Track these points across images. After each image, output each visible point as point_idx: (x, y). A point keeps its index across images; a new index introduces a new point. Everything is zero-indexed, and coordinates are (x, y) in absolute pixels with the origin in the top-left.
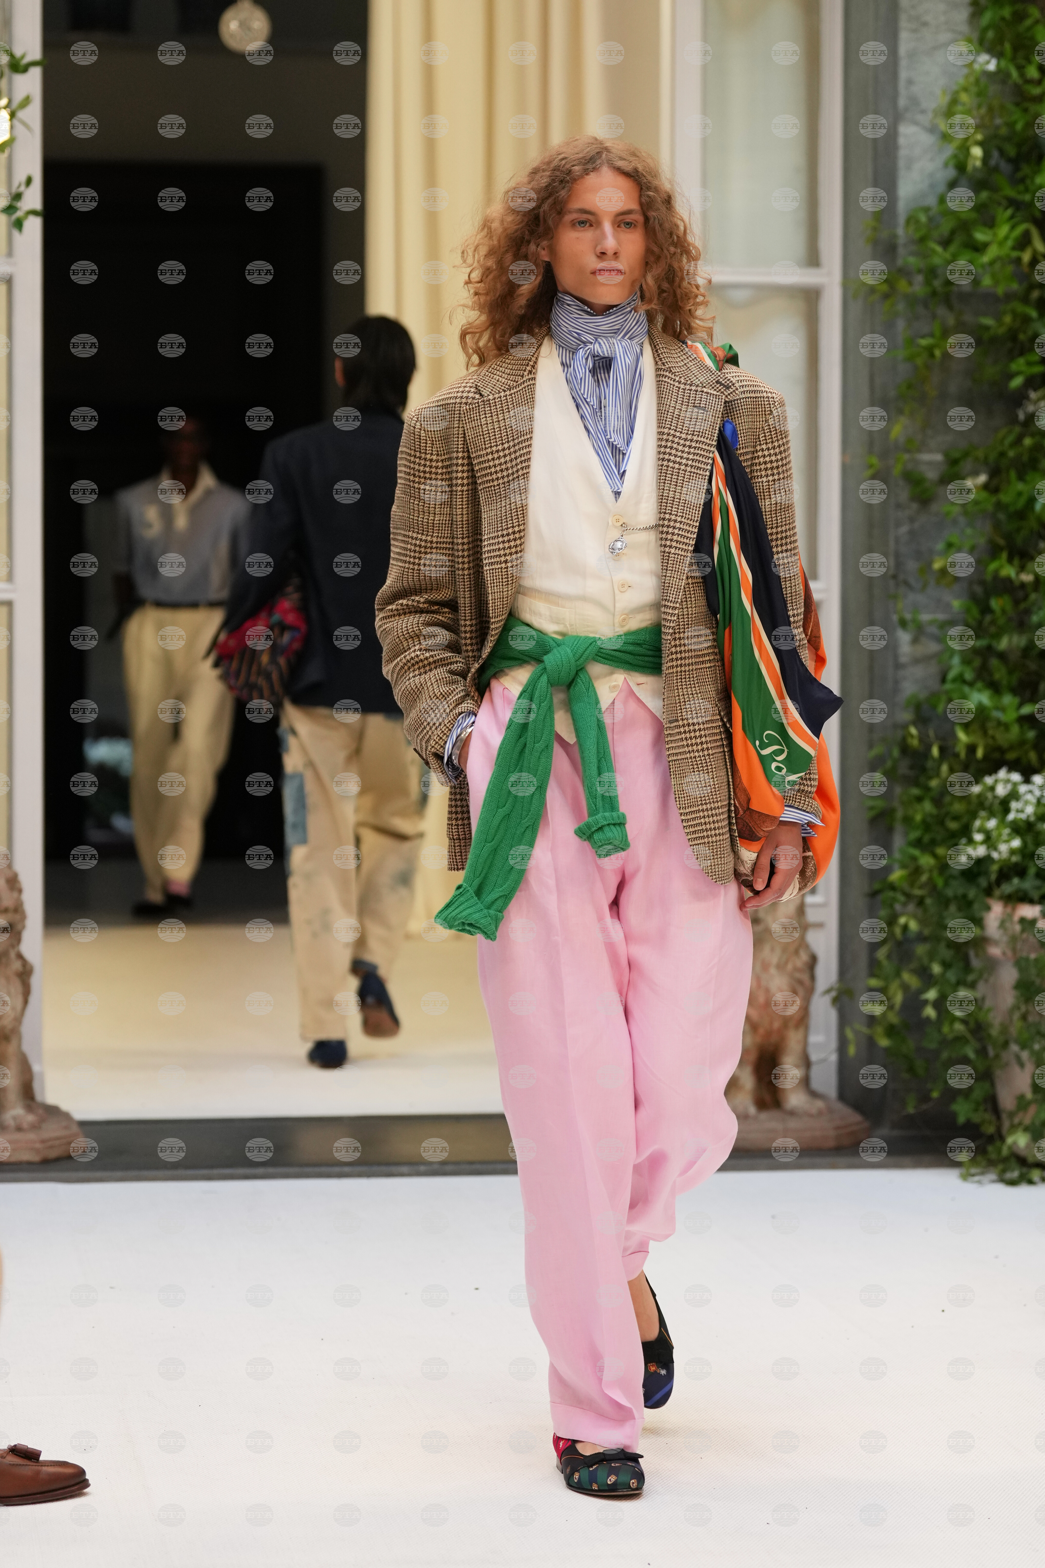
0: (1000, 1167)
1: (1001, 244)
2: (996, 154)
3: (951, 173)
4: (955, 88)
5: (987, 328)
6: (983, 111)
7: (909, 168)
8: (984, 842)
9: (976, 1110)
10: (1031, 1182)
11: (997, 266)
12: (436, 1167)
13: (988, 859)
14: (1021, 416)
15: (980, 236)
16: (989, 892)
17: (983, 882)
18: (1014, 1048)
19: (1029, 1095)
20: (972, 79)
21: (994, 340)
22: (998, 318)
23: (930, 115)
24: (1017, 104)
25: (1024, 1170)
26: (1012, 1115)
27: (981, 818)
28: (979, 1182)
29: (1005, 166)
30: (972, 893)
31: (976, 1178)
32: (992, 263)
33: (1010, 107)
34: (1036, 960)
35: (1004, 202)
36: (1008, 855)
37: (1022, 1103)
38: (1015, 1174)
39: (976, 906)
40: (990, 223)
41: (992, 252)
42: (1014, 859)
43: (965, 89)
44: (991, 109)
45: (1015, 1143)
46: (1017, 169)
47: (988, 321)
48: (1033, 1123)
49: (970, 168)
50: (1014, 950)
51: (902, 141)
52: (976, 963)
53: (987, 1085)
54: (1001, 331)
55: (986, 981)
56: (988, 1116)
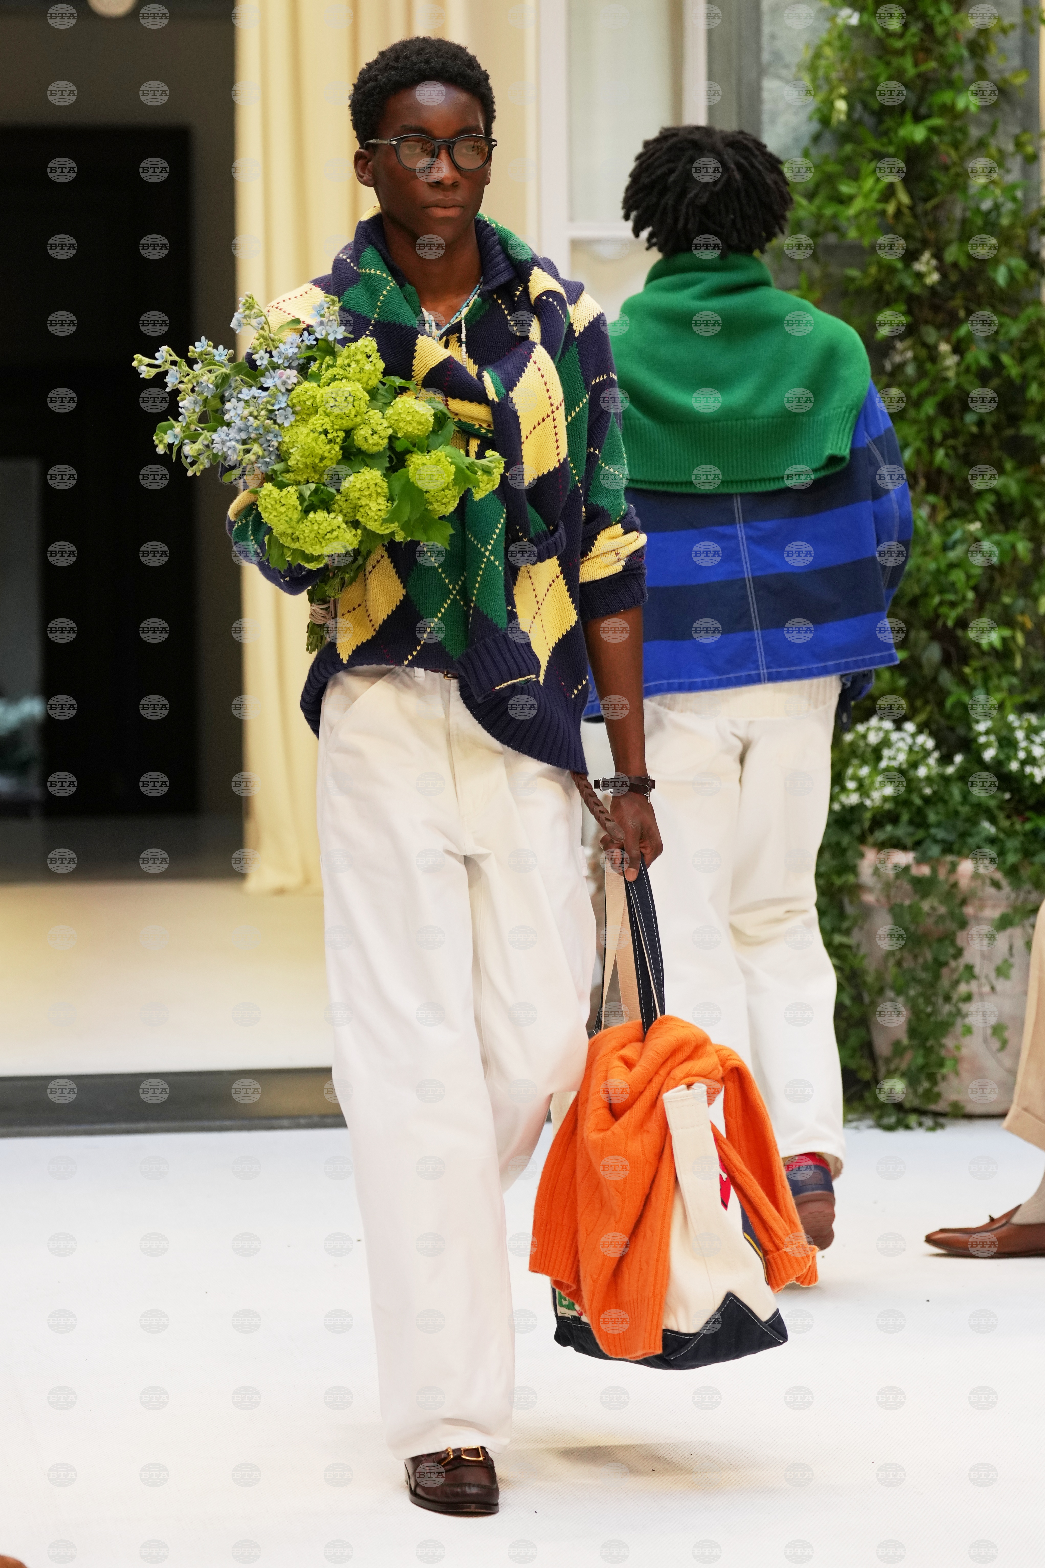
0: (877, 1112)
1: (866, 196)
2: (859, 107)
3: (815, 126)
4: (817, 42)
5: (852, 280)
6: (846, 64)
7: (773, 121)
8: (857, 790)
9: (852, 1056)
10: (908, 1127)
11: (863, 218)
12: (316, 1119)
13: (861, 806)
14: (888, 366)
15: (845, 188)
16: (862, 839)
17: (856, 830)
18: (890, 994)
19: (905, 1041)
20: (835, 34)
21: (859, 292)
22: (864, 268)
23: (794, 69)
24: (880, 58)
25: (901, 1116)
26: (888, 1061)
27: (854, 766)
28: (857, 1128)
29: (869, 120)
30: (845, 840)
31: (854, 1124)
32: (857, 216)
33: (873, 60)
34: (910, 907)
35: (869, 155)
36: (881, 802)
37: (898, 1049)
38: (892, 1120)
39: (850, 853)
40: (855, 176)
41: (858, 205)
42: (888, 806)
43: (829, 43)
44: (854, 63)
45: (891, 1090)
46: (880, 122)
47: (854, 273)
48: (909, 1069)
49: (834, 121)
50: (888, 897)
51: (766, 95)
52: (849, 910)
53: (862, 1032)
54: (867, 282)
55: (861, 928)
56: (865, 1062)
